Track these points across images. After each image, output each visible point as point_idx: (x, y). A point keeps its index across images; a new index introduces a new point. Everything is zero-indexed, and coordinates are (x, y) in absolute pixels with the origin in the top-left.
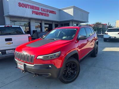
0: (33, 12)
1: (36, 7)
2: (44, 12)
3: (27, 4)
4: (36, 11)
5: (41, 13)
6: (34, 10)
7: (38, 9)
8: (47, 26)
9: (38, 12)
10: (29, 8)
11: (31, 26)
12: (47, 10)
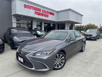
0: (36, 13)
1: (38, 9)
2: (44, 13)
3: (31, 6)
4: (38, 12)
5: (42, 14)
6: (37, 11)
7: (40, 10)
8: (46, 25)
9: (40, 13)
10: (32, 9)
11: (33, 25)
12: (47, 11)
